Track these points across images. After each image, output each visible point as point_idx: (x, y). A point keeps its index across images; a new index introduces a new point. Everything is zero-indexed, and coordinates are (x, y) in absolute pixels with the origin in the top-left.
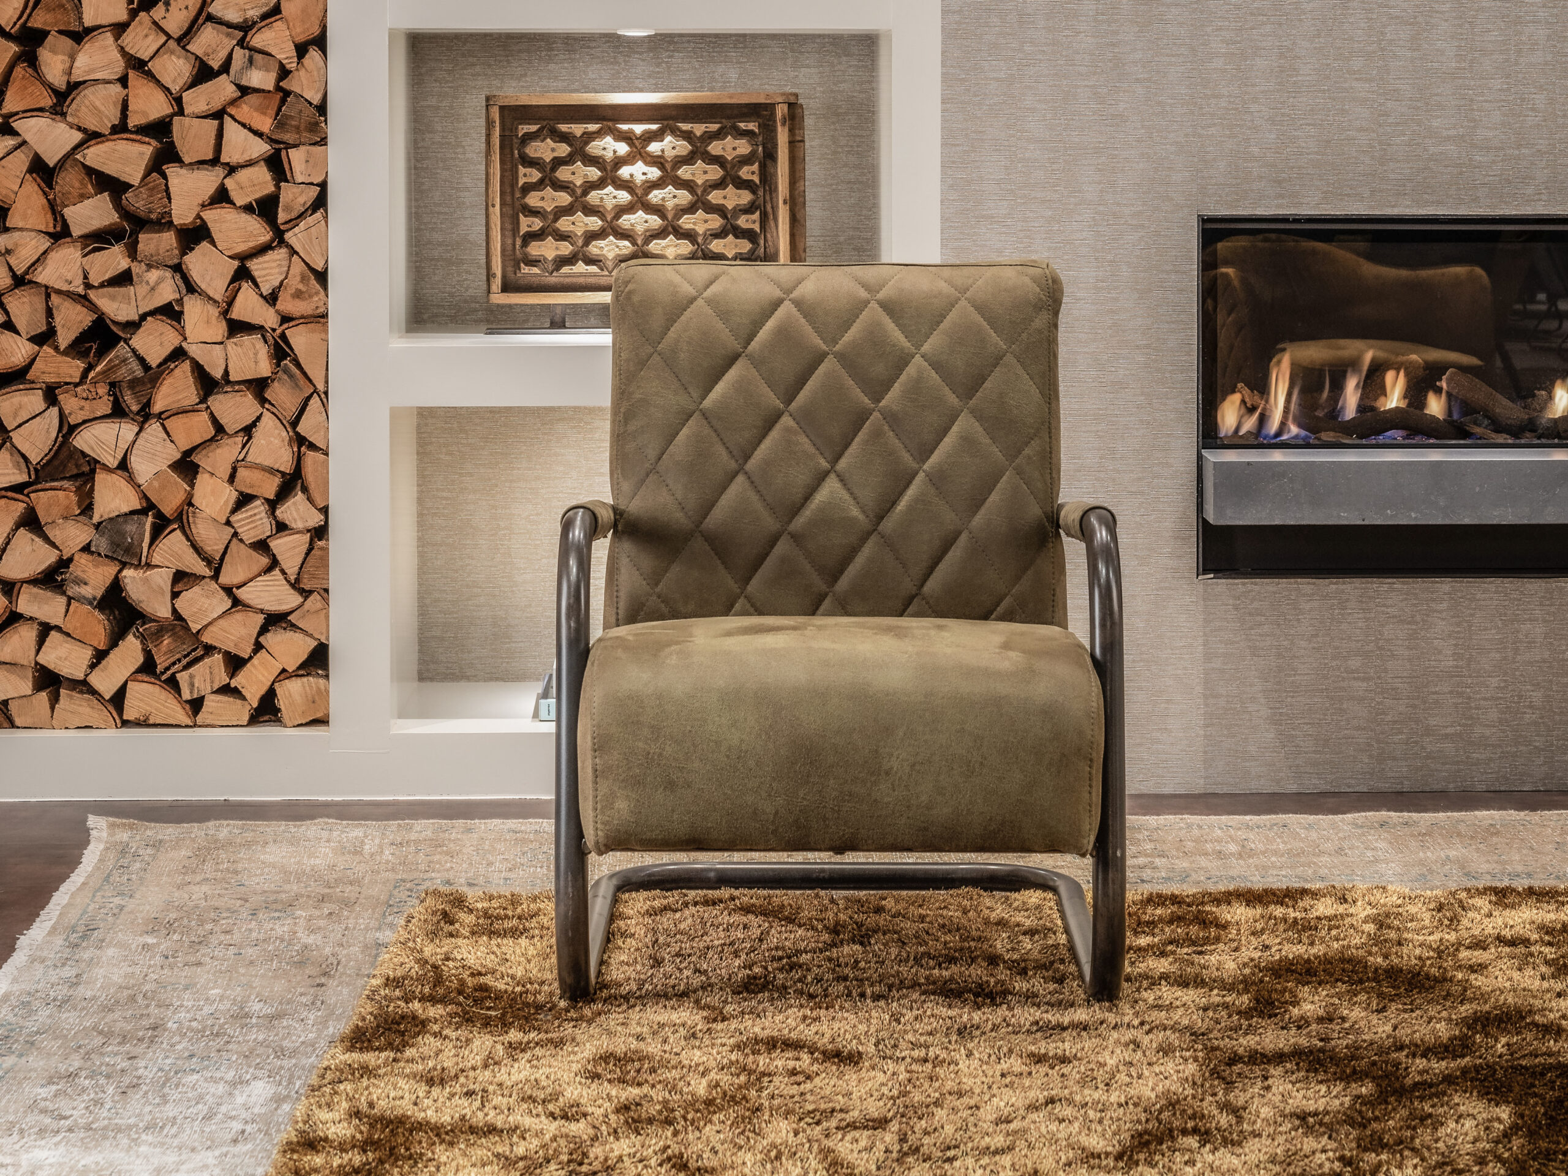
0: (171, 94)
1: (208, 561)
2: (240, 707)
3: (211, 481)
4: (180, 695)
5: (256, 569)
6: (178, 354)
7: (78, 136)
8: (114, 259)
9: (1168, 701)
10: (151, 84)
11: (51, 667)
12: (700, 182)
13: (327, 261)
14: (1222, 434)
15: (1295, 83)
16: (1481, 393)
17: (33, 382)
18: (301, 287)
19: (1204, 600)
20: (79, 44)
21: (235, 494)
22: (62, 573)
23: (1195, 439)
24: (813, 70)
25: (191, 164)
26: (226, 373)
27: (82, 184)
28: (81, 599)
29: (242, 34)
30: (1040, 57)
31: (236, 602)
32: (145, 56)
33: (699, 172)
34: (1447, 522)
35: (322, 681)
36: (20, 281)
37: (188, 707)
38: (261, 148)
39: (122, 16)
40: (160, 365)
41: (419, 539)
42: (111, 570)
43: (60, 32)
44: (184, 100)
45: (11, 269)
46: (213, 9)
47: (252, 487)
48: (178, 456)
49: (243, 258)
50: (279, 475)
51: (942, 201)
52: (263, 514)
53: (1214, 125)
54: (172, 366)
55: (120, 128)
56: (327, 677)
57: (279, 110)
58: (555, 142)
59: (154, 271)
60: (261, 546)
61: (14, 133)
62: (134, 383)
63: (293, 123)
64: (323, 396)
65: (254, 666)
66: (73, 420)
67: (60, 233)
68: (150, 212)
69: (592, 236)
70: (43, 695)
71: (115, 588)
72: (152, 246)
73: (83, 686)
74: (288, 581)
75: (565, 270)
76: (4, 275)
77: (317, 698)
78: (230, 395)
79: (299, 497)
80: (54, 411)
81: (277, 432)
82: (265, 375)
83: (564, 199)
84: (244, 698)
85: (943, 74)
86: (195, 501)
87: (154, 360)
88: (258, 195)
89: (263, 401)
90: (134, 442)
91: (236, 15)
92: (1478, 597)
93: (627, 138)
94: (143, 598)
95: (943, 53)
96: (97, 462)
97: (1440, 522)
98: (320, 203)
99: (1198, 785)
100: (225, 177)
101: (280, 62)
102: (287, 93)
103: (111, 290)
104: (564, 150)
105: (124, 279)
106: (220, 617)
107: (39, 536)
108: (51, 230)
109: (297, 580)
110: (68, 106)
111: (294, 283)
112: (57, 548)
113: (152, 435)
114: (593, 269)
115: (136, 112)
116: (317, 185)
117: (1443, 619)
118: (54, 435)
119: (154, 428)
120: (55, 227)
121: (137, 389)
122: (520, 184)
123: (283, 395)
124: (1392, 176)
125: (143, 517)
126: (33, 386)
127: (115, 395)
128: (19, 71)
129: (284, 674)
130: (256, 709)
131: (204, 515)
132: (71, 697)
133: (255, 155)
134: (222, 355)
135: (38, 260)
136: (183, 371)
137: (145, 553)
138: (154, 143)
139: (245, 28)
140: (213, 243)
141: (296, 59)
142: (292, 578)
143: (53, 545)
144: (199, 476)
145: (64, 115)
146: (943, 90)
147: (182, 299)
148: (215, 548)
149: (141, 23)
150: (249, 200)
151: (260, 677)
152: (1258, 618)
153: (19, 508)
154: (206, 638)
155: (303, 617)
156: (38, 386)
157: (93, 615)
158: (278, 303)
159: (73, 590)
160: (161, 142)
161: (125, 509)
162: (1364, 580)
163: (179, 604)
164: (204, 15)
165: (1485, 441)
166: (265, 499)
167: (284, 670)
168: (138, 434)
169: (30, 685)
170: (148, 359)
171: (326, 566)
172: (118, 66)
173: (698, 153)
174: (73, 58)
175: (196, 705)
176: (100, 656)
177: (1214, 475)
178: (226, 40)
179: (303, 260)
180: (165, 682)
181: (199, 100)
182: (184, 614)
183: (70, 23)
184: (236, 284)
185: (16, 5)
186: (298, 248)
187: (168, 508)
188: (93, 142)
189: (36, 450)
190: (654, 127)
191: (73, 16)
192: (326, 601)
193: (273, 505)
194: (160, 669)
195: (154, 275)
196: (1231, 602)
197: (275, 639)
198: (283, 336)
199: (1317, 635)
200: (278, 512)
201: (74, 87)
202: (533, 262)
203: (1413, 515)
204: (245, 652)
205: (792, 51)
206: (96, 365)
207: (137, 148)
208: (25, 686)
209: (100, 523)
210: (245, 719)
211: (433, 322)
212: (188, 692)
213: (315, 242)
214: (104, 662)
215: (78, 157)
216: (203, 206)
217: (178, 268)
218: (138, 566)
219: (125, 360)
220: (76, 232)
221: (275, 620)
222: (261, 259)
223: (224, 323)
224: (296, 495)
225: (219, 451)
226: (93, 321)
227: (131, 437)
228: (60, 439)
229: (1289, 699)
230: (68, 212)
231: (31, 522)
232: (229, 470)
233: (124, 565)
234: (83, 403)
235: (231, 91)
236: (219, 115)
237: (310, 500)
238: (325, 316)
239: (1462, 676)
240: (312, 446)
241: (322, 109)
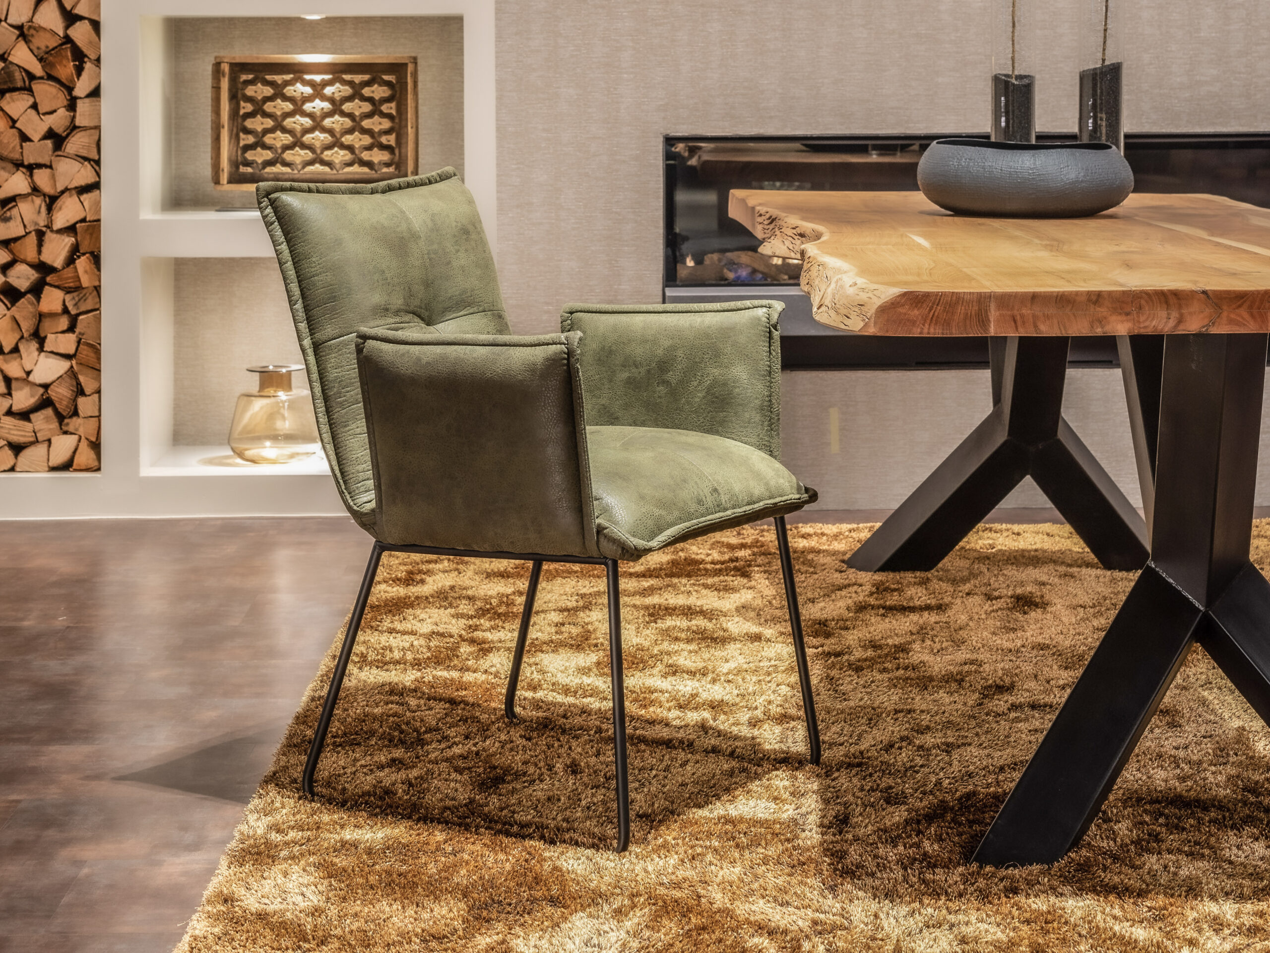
12: (357, 113)
14: (680, 279)
33: (357, 107)
58: (263, 85)
69: (286, 148)
75: (268, 169)
83: (269, 123)
93: (312, 84)
104: (268, 91)
114: (286, 170)
122: (242, 112)
173: (357, 94)
190: (327, 77)
202: (247, 164)
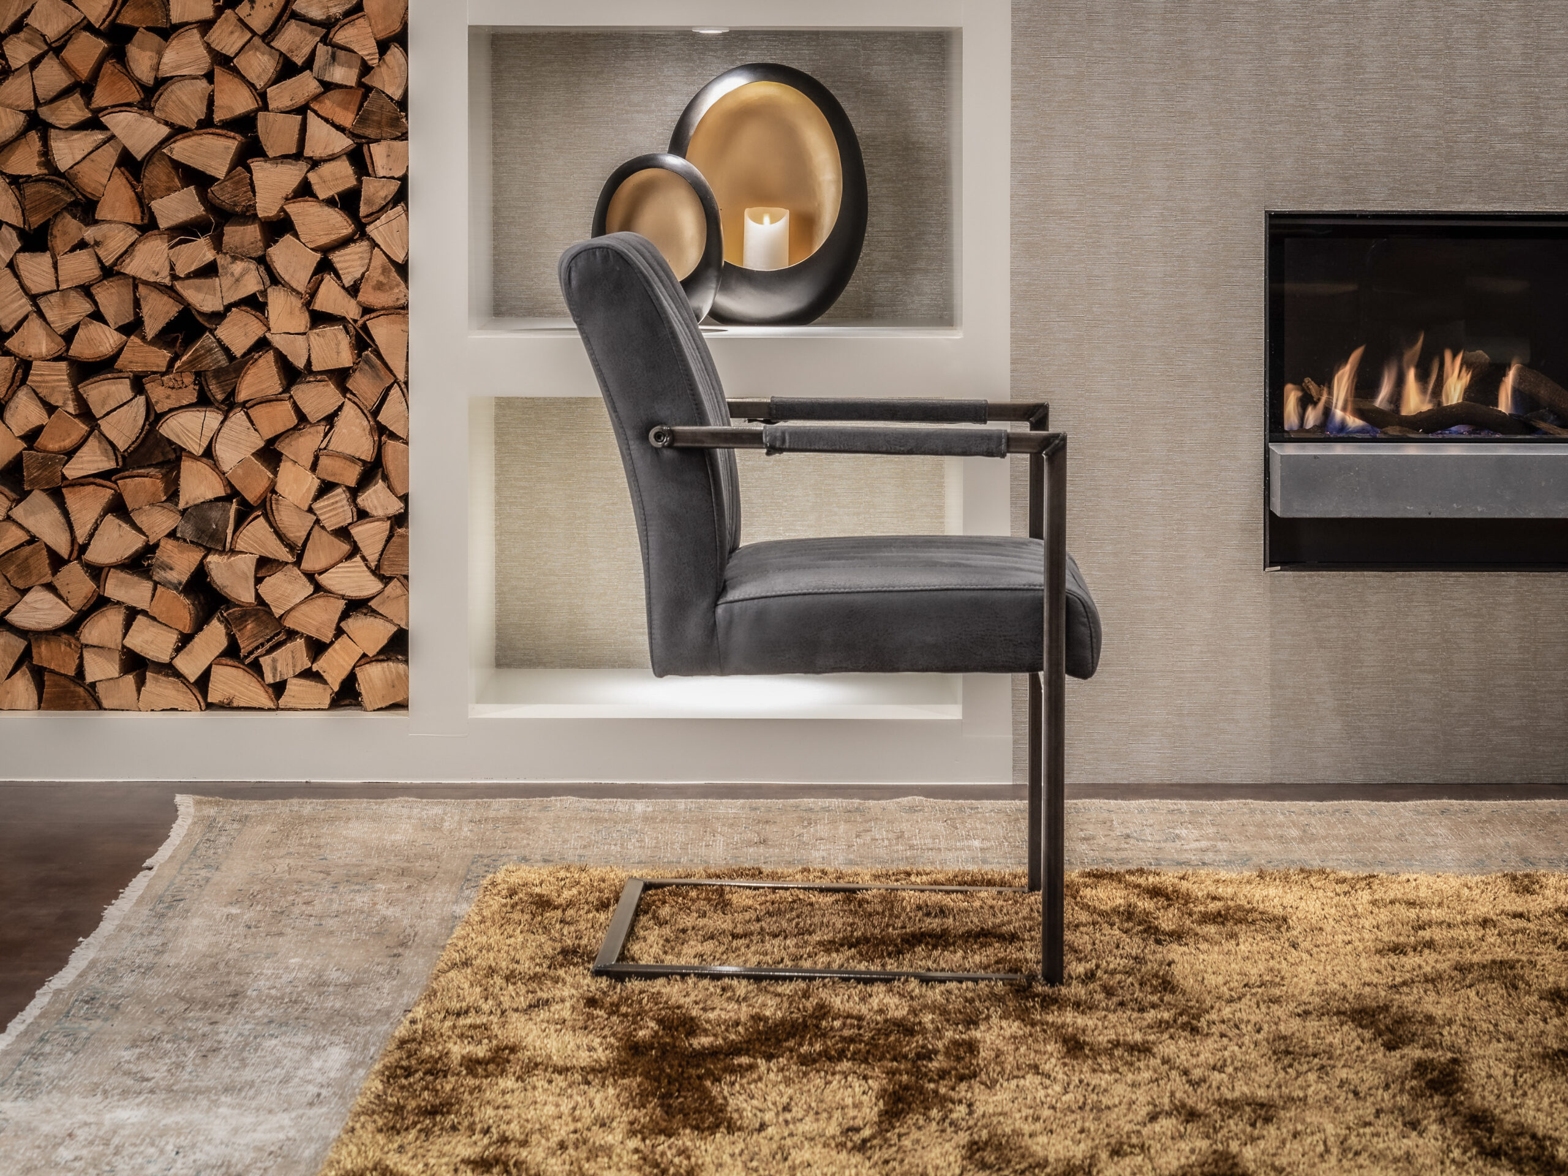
0: (256, 89)
1: (290, 546)
2: (321, 690)
3: (294, 469)
4: (263, 679)
5: (337, 556)
6: (262, 344)
7: (165, 131)
8: (201, 251)
9: (1236, 692)
10: (236, 80)
11: (138, 650)
13: (407, 254)
14: (1286, 428)
15: (1362, 80)
16: (1545, 391)
17: (121, 371)
18: (382, 278)
19: (1271, 592)
20: (166, 40)
21: (317, 482)
22: (148, 559)
23: (1262, 433)
24: (885, 68)
25: (275, 158)
26: (309, 362)
27: (168, 177)
28: (167, 584)
29: (325, 31)
30: (1109, 54)
31: (318, 588)
32: (230, 51)
34: (1513, 516)
35: (401, 666)
36: (108, 272)
37: (270, 690)
38: (343, 143)
39: (208, 12)
40: (244, 355)
41: (497, 528)
42: (194, 557)
43: (148, 29)
44: (268, 95)
45: (99, 260)
46: (299, 6)
47: (334, 475)
48: (262, 444)
49: (326, 250)
50: (360, 464)
51: (1012, 197)
52: (345, 502)
53: (1281, 121)
54: (256, 356)
55: (206, 123)
56: (406, 662)
57: (361, 105)
59: (238, 262)
60: (343, 533)
61: (103, 128)
62: (219, 373)
63: (375, 118)
64: (403, 386)
65: (335, 651)
66: (159, 408)
67: (147, 226)
68: (235, 205)
70: (130, 678)
71: (200, 575)
72: (237, 238)
73: (168, 669)
74: (369, 568)
76: (93, 266)
77: (396, 683)
78: (312, 385)
79: (380, 484)
80: (141, 399)
81: (358, 421)
82: (347, 365)
84: (325, 682)
85: (1013, 71)
86: (278, 488)
87: (238, 350)
88: (340, 189)
89: (344, 391)
90: (219, 430)
91: (320, 12)
92: (1545, 590)
94: (227, 583)
95: (1013, 50)
96: (184, 450)
97: (1506, 515)
98: (401, 196)
99: (1265, 776)
100: (308, 172)
101: (363, 59)
102: (368, 89)
103: (197, 281)
105: (209, 271)
106: (302, 602)
107: (127, 523)
108: (139, 222)
109: (378, 567)
110: (156, 101)
111: (375, 275)
112: (144, 534)
113: (236, 424)
115: (222, 107)
116: (398, 179)
117: (1510, 613)
118: (141, 422)
119: (238, 417)
120: (142, 219)
121: (222, 378)
123: (364, 385)
124: (1458, 173)
125: (227, 505)
126: (121, 375)
127: (200, 384)
128: (108, 67)
129: (364, 659)
130: (337, 693)
131: (286, 502)
132: (157, 680)
133: (337, 150)
134: (305, 345)
135: (126, 252)
136: (266, 364)
137: (229, 539)
138: (239, 137)
139: (328, 25)
140: (296, 235)
141: (377, 56)
142: (373, 565)
143: (140, 530)
144: (282, 465)
145: (151, 110)
146: (1013, 87)
147: (266, 290)
148: (298, 534)
149: (226, 20)
150: (331, 193)
151: (341, 661)
152: (1325, 610)
153: (106, 494)
154: (289, 623)
155: (383, 603)
156: (126, 375)
157: (179, 600)
158: (360, 294)
159: (159, 575)
160: (246, 137)
161: (210, 496)
162: (1430, 573)
163: (263, 589)
164: (288, 12)
165: (1551, 437)
166: (348, 488)
167: (364, 655)
168: (223, 422)
169: (117, 667)
170: (233, 349)
171: (405, 553)
172: (204, 62)
174: (160, 54)
175: (279, 688)
176: (185, 640)
177: (1282, 469)
178: (309, 37)
179: (384, 253)
180: (248, 665)
181: (283, 96)
182: (268, 599)
183: (157, 20)
184: (319, 276)
185: (106, 3)
186: (379, 240)
187: (252, 495)
188: (180, 136)
189: (124, 438)
191: (160, 14)
192: (406, 587)
193: (354, 493)
194: (243, 653)
195: (238, 267)
196: (1298, 594)
197: (356, 625)
198: (365, 327)
199: (1383, 628)
200: (359, 500)
201: (162, 82)
203: (1479, 509)
204: (327, 636)
205: (865, 48)
206: (183, 355)
207: (222, 143)
208: (112, 669)
209: (185, 510)
210: (327, 702)
211: (511, 315)
212: (271, 676)
213: (396, 235)
214: (189, 646)
215: (165, 151)
216: (287, 199)
217: (262, 261)
218: (222, 552)
219: (211, 349)
220: (163, 224)
221: (356, 606)
222: (343, 252)
223: (307, 314)
224: (377, 483)
225: (301, 439)
226: (179, 312)
227: (215, 425)
228: (147, 427)
229: (1356, 691)
230: (155, 205)
231: (118, 508)
232: (311, 459)
233: (209, 551)
234: (169, 392)
235: (313, 87)
236: (302, 110)
237: (390, 487)
238: (405, 307)
239: (1528, 669)
240: (393, 436)
241: (403, 104)
